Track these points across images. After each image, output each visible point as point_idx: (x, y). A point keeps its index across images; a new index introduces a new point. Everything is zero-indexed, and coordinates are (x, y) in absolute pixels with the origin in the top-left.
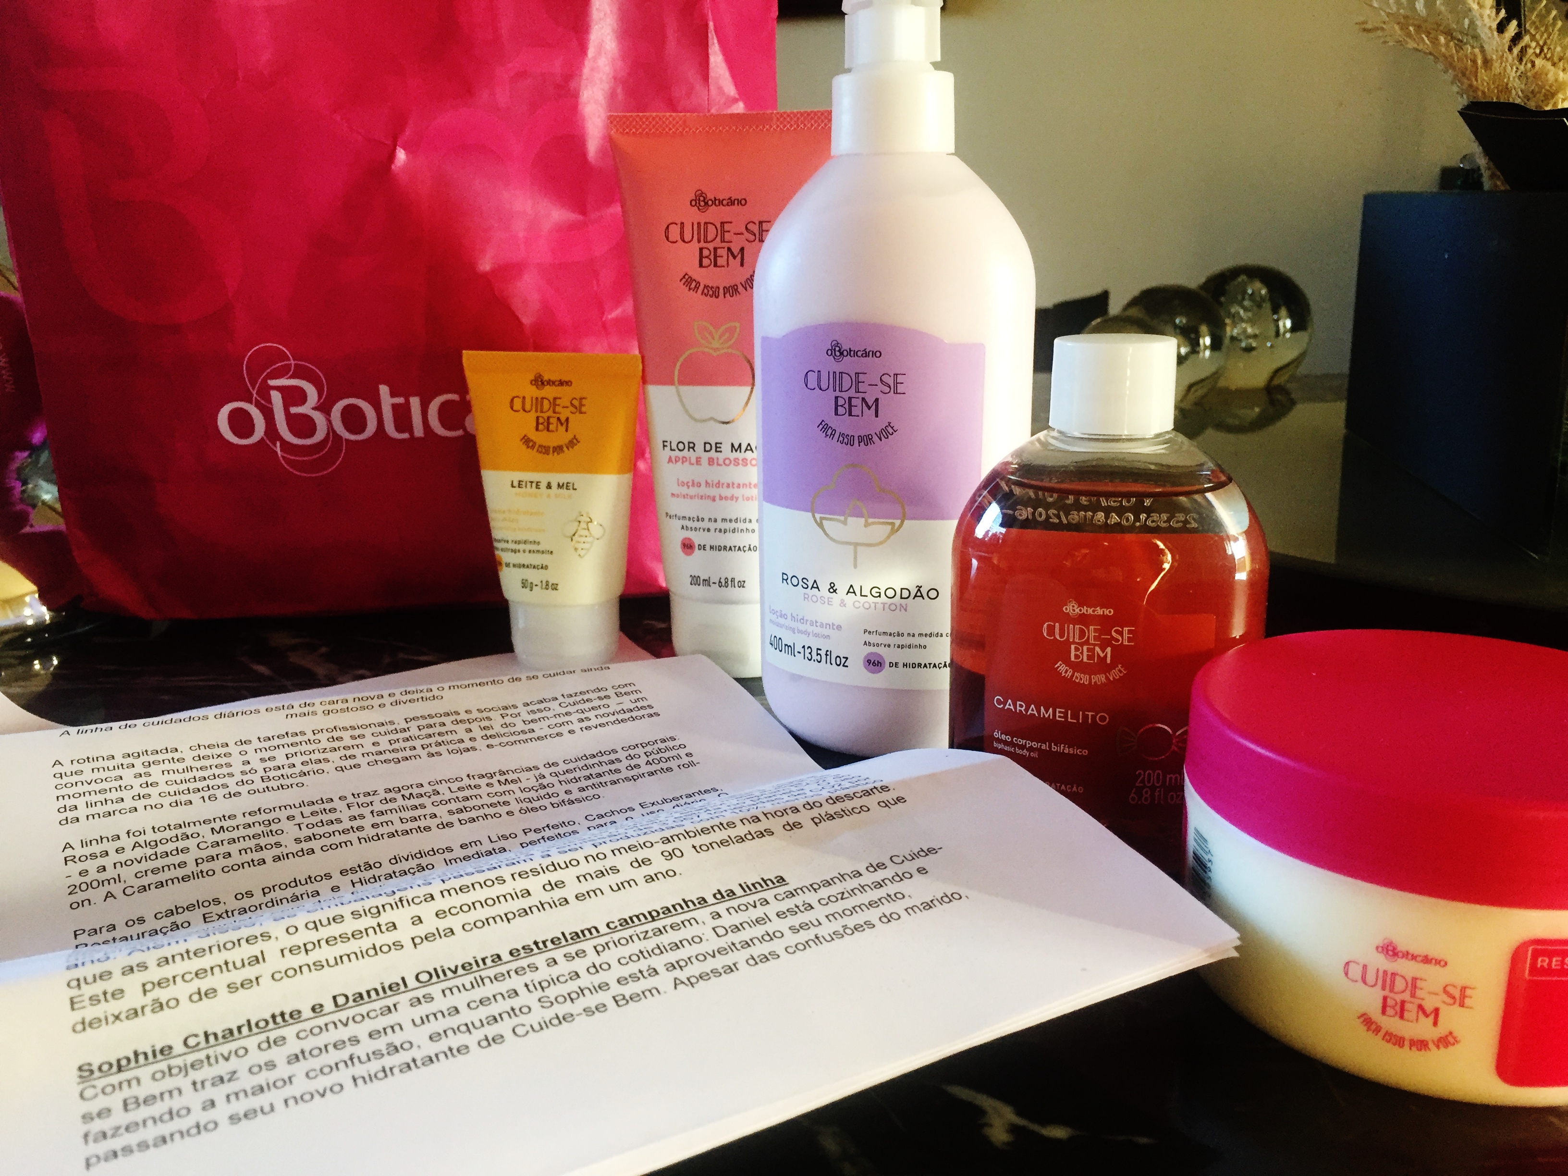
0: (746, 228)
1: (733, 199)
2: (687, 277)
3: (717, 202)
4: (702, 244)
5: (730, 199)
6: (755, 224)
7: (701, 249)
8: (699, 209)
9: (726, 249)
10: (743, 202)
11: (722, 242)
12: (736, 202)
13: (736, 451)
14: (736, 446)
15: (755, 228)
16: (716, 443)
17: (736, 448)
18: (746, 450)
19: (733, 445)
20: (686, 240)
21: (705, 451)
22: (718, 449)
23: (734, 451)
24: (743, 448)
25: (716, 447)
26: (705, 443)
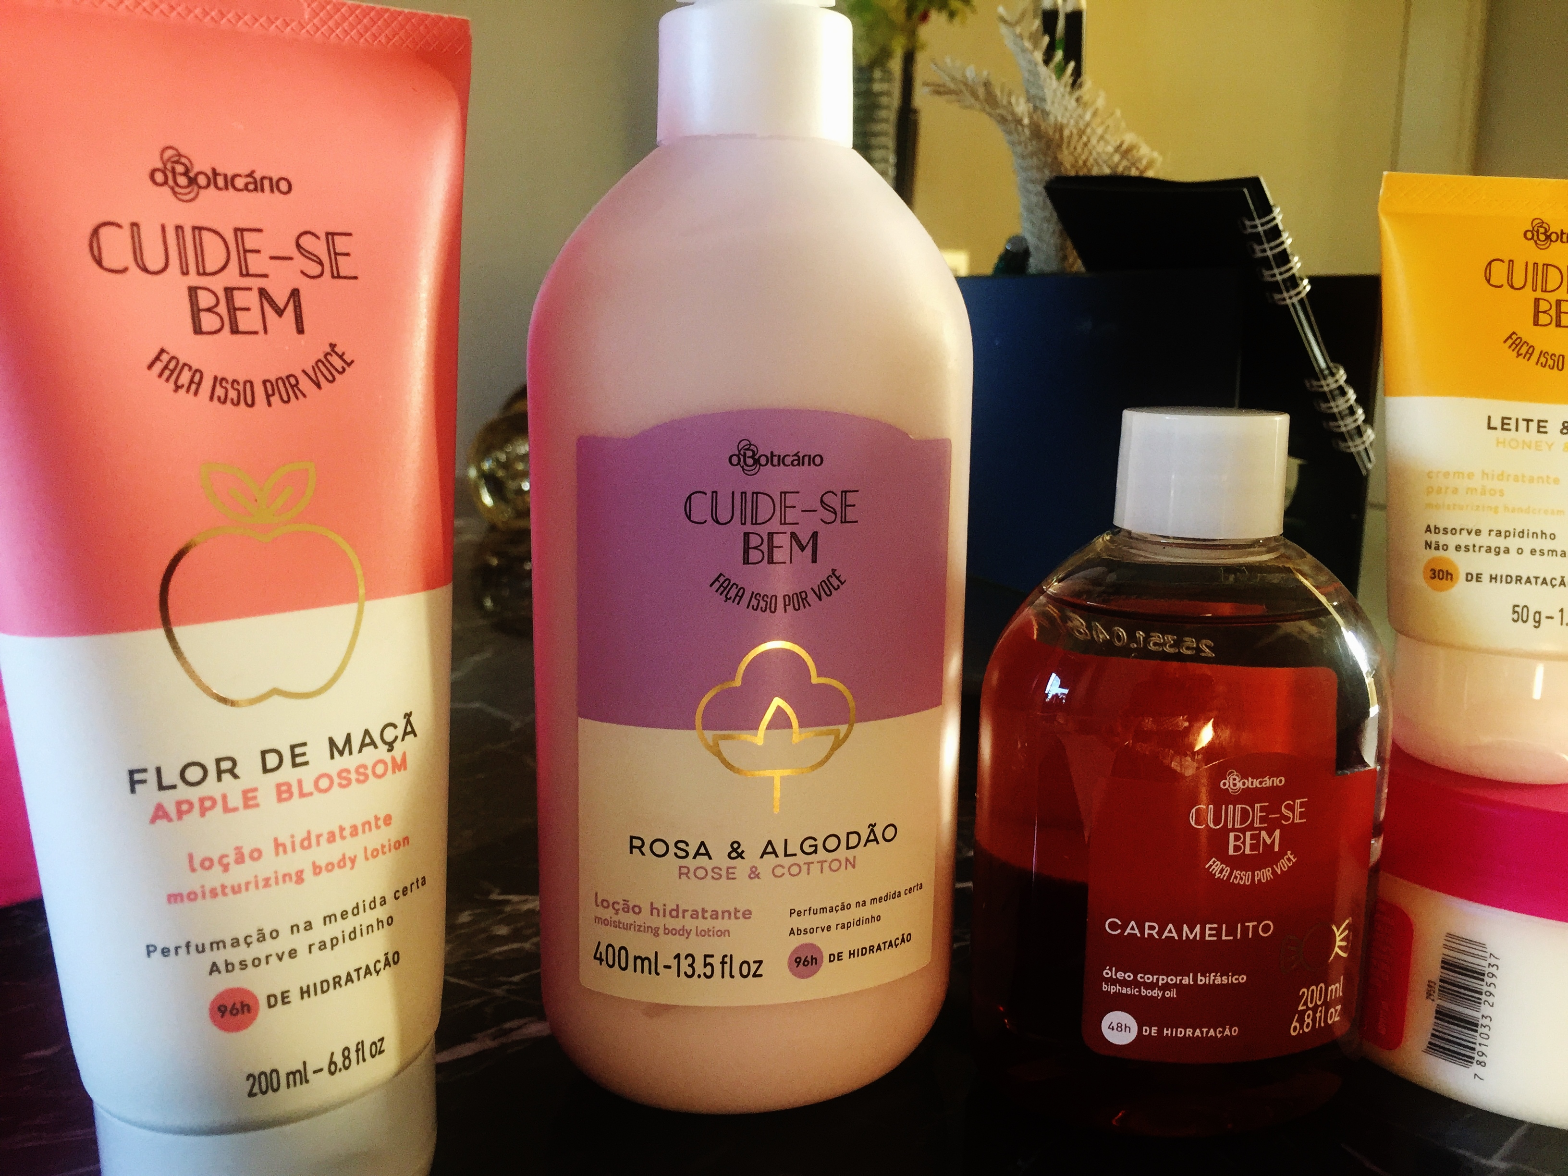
0: (298, 246)
1: (258, 176)
2: (165, 357)
3: (221, 182)
4: (193, 280)
5: (251, 175)
6: (317, 237)
7: (193, 291)
8: (175, 193)
9: (255, 294)
10: (284, 186)
11: (241, 275)
12: (266, 183)
13: (341, 753)
14: (340, 744)
15: (319, 248)
16: (293, 747)
17: (340, 745)
18: (363, 745)
19: (332, 742)
20: (151, 267)
21: (265, 770)
22: (298, 760)
23: (336, 753)
24: (356, 743)
25: (294, 756)
26: (264, 753)
